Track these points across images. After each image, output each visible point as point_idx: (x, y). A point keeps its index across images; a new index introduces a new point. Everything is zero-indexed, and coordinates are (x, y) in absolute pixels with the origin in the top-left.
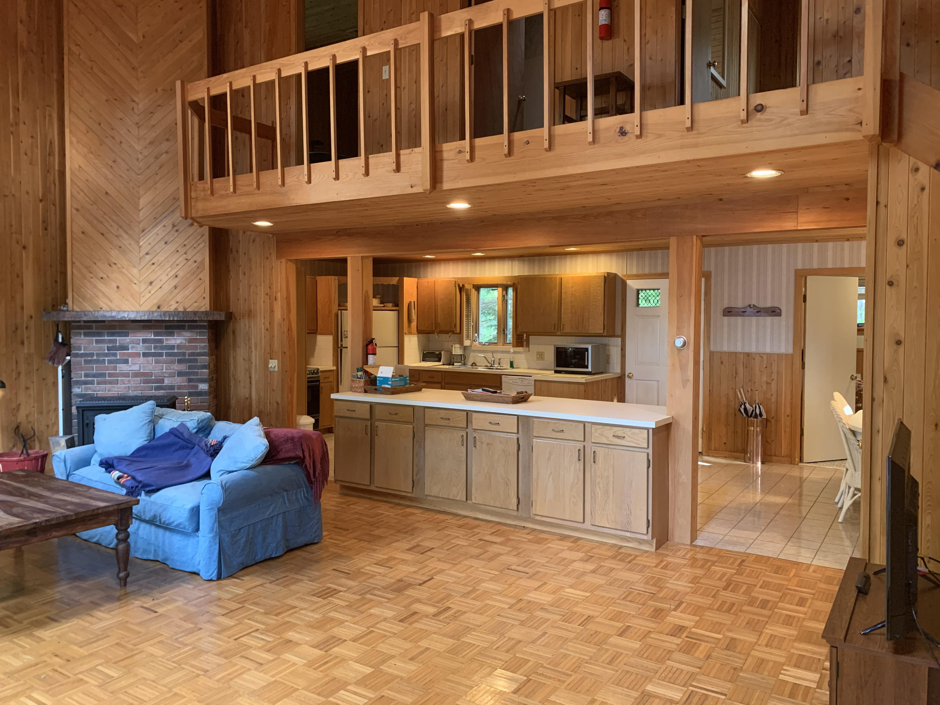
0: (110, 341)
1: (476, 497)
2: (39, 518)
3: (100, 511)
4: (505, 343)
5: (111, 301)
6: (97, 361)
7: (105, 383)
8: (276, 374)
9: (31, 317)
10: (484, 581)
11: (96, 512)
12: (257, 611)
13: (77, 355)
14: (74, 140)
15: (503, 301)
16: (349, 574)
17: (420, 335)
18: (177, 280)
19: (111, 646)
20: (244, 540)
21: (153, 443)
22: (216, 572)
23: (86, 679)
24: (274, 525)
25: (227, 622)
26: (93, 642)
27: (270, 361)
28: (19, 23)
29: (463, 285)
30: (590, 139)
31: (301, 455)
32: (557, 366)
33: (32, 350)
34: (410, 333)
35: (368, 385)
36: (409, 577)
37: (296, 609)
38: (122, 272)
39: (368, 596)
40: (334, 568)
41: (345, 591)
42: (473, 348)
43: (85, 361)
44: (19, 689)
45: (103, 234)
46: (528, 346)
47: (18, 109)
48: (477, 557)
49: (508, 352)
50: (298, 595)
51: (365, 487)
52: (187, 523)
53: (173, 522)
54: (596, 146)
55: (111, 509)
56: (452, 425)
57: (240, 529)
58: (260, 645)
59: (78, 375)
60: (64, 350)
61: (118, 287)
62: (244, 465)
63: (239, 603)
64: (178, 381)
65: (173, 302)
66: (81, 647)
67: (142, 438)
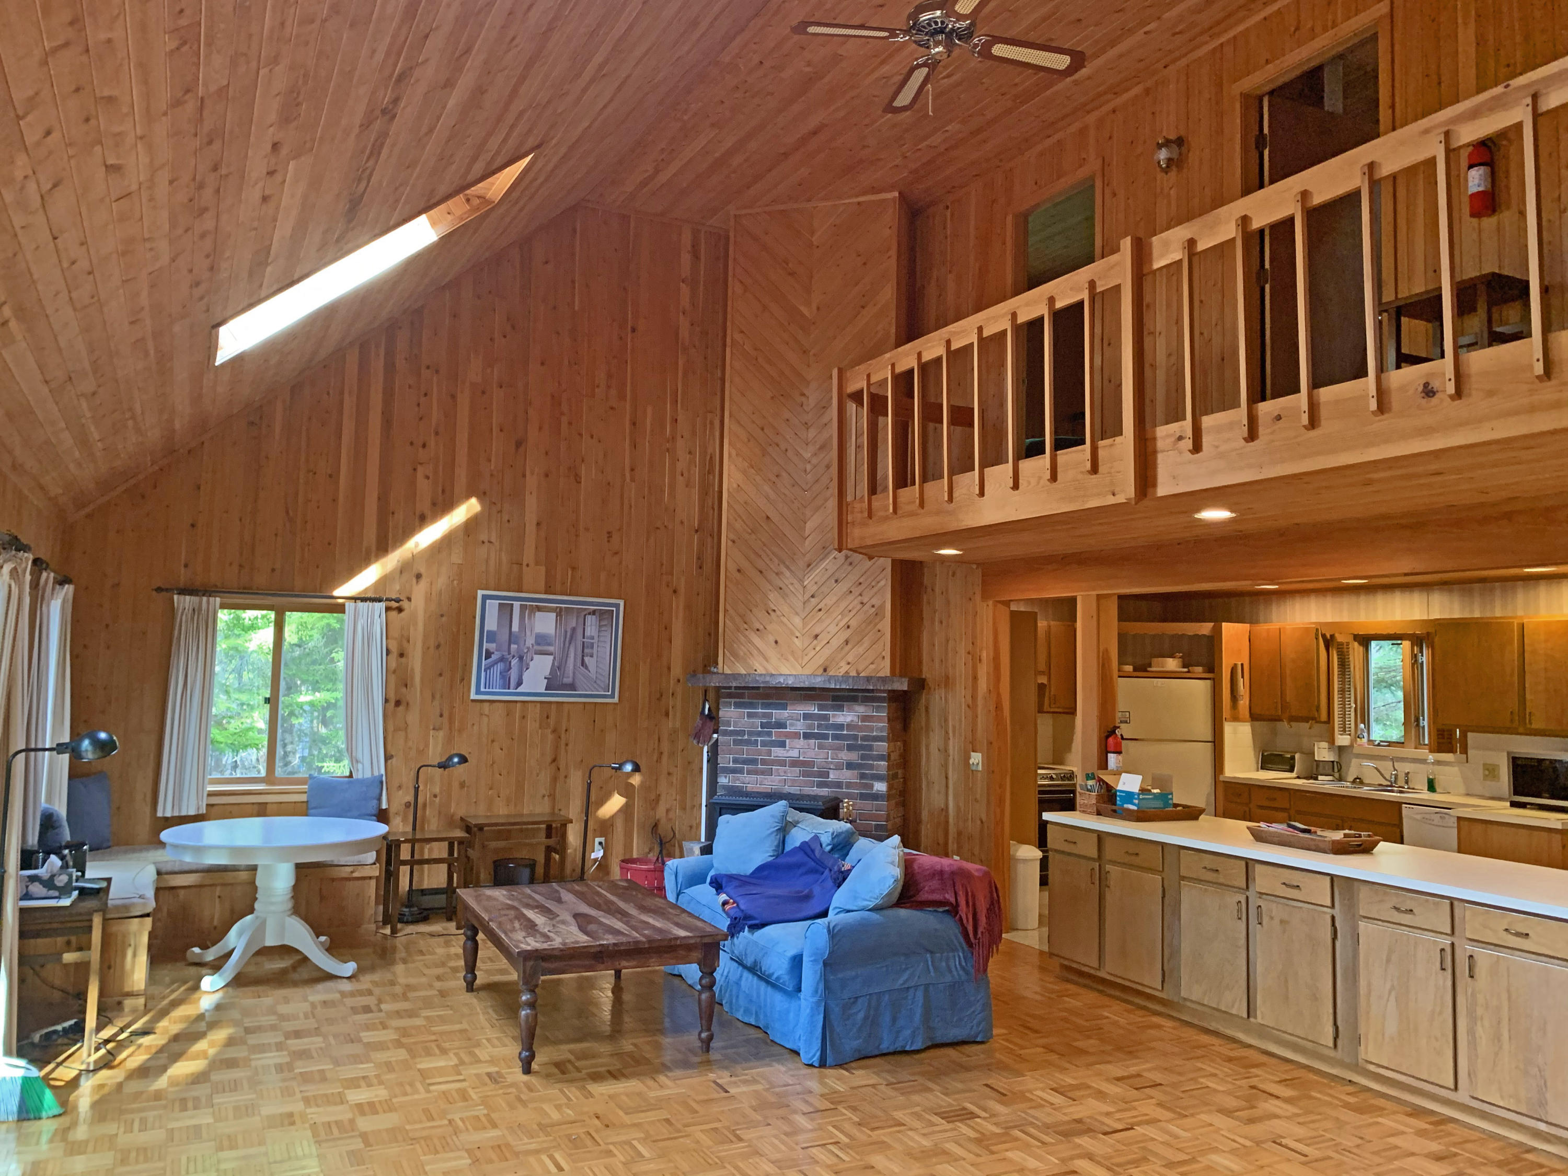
0: (765, 715)
1: (1264, 1015)
2: (609, 940)
3: (678, 942)
4: (1419, 745)
5: (767, 661)
6: (748, 742)
7: (756, 772)
8: (979, 775)
9: (679, 681)
10: (1215, 1150)
11: (673, 943)
12: (850, 1119)
13: (726, 733)
14: (734, 453)
15: (1413, 665)
16: (1004, 1095)
17: (1257, 723)
18: (849, 632)
19: (658, 1120)
20: (861, 1015)
21: (780, 860)
22: (818, 1054)
23: (616, 1151)
24: (910, 1002)
25: (805, 1124)
26: (642, 1111)
27: (972, 754)
28: (681, 314)
29: (1332, 636)
30: (1373, 405)
31: (953, 900)
32: (1516, 793)
33: (678, 724)
34: (1235, 718)
35: (1104, 803)
36: (1096, 1120)
37: (902, 1128)
38: (782, 622)
39: (1017, 1133)
40: (989, 1082)
41: (985, 1118)
42: (1356, 750)
43: (734, 741)
44: (545, 1145)
45: (761, 572)
46: (1465, 750)
47: (676, 420)
48: (1227, 1112)
49: (1424, 761)
50: (918, 1109)
51: (1092, 972)
52: (786, 978)
53: (773, 974)
54: (1386, 416)
55: (692, 941)
56: (1221, 880)
57: (857, 998)
58: (829, 1162)
59: (725, 760)
60: (711, 725)
61: (776, 642)
62: (865, 903)
63: (832, 1103)
64: (847, 776)
65: (843, 664)
66: (626, 1114)
67: (767, 852)
